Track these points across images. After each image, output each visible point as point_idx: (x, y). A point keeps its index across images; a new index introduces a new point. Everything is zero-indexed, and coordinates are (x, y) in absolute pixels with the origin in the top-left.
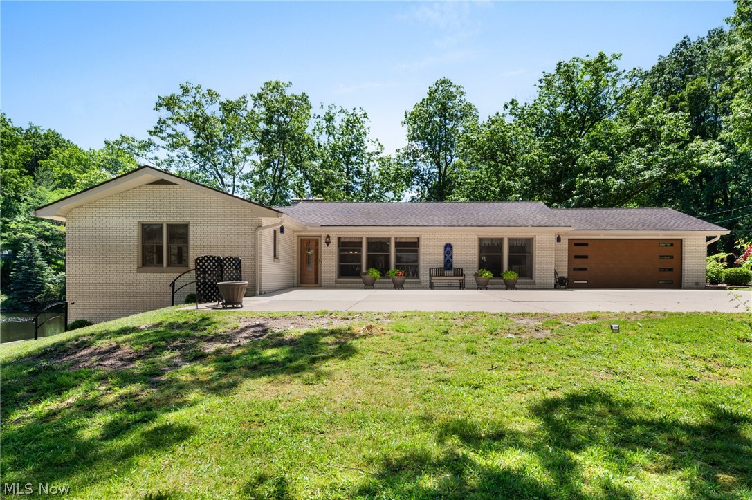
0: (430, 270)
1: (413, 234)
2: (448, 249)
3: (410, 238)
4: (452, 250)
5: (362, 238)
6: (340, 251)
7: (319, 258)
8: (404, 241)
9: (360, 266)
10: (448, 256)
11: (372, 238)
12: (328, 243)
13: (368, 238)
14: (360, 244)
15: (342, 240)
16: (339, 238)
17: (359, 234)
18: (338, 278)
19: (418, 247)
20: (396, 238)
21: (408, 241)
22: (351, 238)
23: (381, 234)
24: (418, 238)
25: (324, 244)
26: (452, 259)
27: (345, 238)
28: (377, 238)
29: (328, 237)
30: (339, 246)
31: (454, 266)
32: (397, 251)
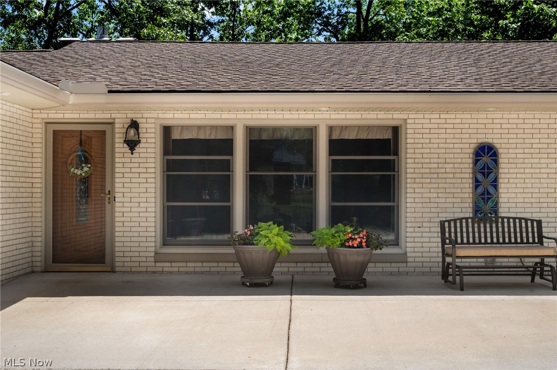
0: (442, 224)
1: (381, 115)
2: (486, 159)
3: (369, 128)
4: (496, 162)
5: (232, 128)
6: (169, 166)
7: (108, 188)
8: (353, 136)
9: (227, 212)
10: (486, 183)
11: (260, 129)
12: (132, 144)
13: (250, 130)
14: (227, 146)
15: (176, 135)
16: (167, 130)
17: (226, 118)
18: (165, 244)
19: (396, 153)
20: (331, 129)
21: (363, 136)
22: (199, 127)
23: (287, 115)
24: (396, 130)
25: (120, 147)
26: (496, 187)
27: (183, 127)
28: (275, 129)
29: (134, 125)
30: (166, 152)
31: (503, 212)
32: (335, 166)
